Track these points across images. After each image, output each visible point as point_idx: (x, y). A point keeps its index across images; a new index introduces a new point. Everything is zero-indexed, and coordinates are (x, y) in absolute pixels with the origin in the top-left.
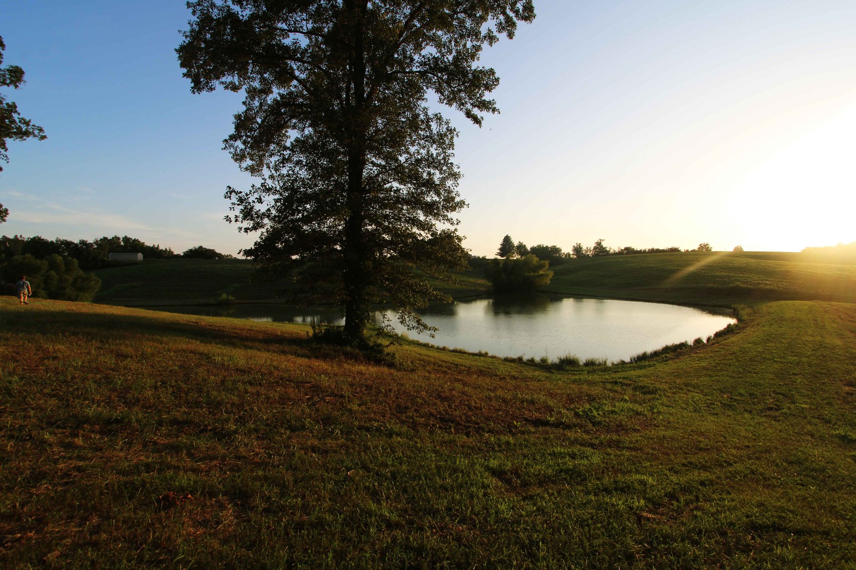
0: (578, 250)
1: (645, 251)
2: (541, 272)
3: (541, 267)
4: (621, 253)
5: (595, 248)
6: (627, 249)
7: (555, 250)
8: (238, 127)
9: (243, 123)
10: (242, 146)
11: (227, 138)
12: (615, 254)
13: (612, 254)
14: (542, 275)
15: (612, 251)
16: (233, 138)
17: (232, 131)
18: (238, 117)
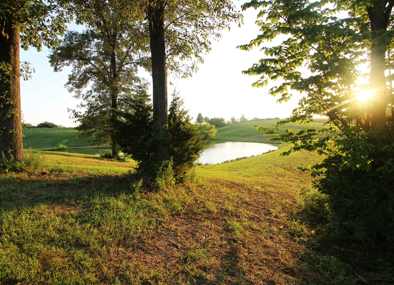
0: (233, 120)
1: (264, 120)
2: (211, 130)
3: (211, 128)
4: (253, 120)
5: (241, 118)
6: (256, 118)
7: (222, 120)
8: (70, 79)
9: (72, 78)
10: (72, 86)
11: (66, 84)
12: (250, 121)
13: (249, 121)
14: (212, 132)
15: (249, 120)
16: (68, 83)
17: (68, 81)
18: (70, 76)
